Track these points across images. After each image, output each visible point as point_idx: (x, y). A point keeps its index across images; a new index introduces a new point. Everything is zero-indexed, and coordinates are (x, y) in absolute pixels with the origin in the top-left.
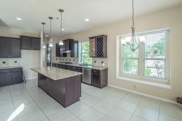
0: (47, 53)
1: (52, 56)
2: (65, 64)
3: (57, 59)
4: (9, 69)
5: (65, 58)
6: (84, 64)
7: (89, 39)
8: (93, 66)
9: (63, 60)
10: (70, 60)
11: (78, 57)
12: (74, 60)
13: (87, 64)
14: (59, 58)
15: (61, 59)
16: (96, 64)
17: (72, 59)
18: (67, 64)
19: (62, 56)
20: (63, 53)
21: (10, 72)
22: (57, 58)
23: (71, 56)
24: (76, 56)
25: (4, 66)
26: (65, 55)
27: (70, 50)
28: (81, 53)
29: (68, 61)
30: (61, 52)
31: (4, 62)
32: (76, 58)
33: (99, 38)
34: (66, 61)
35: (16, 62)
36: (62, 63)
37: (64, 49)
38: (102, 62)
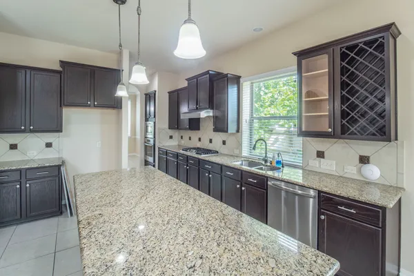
0: (147, 120)
1: (159, 129)
2: (193, 154)
3: (171, 137)
4: (20, 170)
5: (195, 135)
6: (266, 161)
7: (296, 58)
8: (307, 172)
9: (190, 138)
10: (211, 141)
11: (238, 131)
12: (224, 143)
13: (278, 162)
14: (176, 134)
15: (182, 137)
16: (327, 166)
17: (218, 138)
18: (203, 157)
19: (186, 129)
20: (190, 119)
21: (23, 180)
22: (171, 132)
23: (216, 130)
24: (232, 127)
25: (13, 160)
26: (195, 124)
27: (212, 108)
28: (248, 118)
29: (205, 144)
30: (182, 117)
31: (13, 147)
32: (233, 134)
33: (351, 48)
34: (199, 145)
35: (49, 145)
36: (186, 150)
37: (193, 106)
38: (364, 160)
